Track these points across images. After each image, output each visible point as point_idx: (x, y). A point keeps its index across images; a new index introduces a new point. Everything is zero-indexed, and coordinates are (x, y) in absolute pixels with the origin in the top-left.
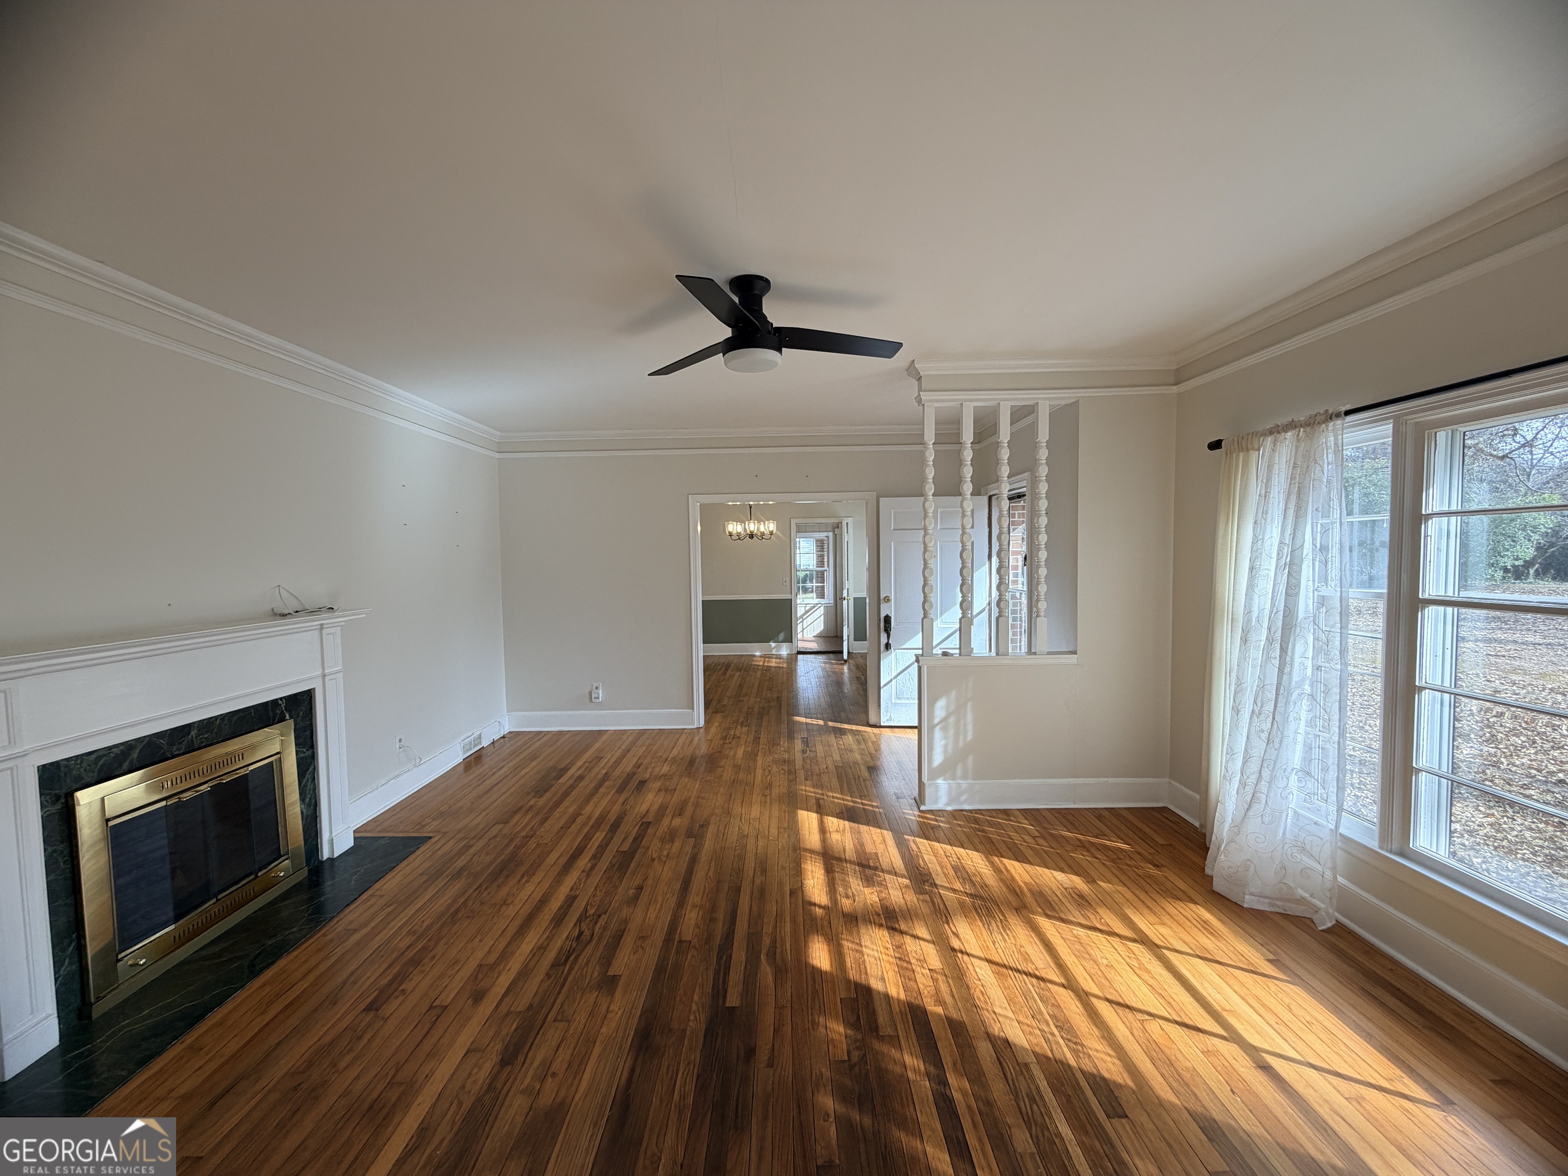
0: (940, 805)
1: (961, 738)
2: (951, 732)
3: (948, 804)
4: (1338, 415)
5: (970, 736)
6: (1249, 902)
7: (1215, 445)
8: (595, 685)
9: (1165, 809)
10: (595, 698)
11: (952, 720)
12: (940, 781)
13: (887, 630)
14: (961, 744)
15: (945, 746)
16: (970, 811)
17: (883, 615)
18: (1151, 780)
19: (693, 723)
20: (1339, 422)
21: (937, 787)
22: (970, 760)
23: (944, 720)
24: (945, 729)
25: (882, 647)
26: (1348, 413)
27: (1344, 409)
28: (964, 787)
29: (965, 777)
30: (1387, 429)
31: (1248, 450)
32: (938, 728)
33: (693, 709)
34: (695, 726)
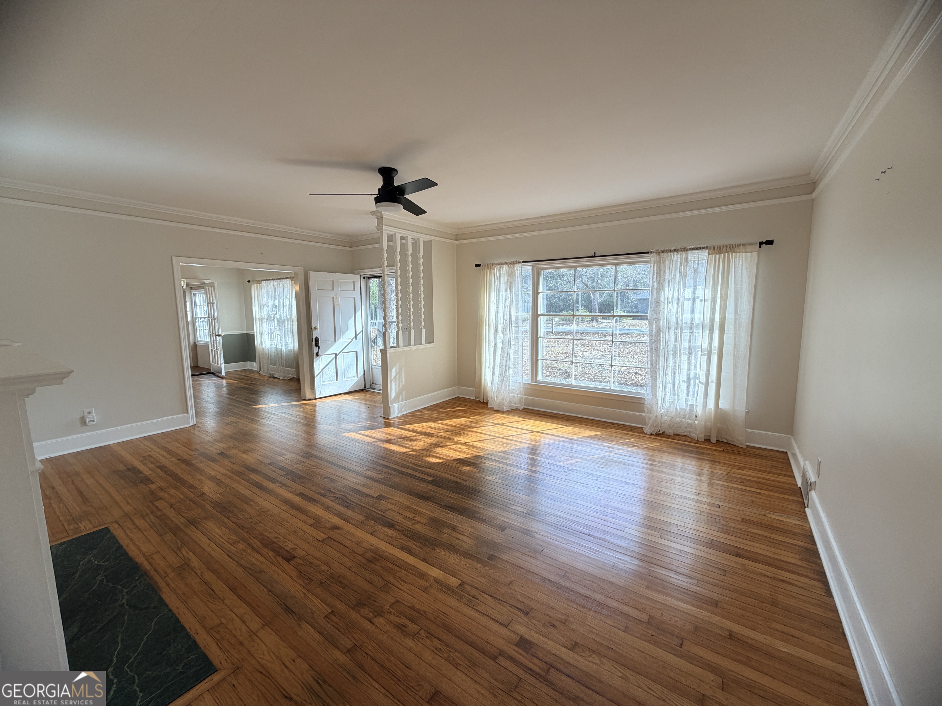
0: (396, 415)
1: (401, 384)
2: (397, 382)
3: (398, 414)
4: (520, 262)
5: (403, 383)
6: (506, 409)
7: (478, 266)
8: (86, 411)
9: (458, 397)
10: (89, 421)
11: (398, 376)
12: (394, 404)
13: (317, 345)
14: (401, 386)
15: (396, 389)
16: (407, 414)
17: (314, 338)
18: (454, 388)
19: (189, 423)
20: (520, 264)
21: (394, 407)
22: (404, 392)
23: (395, 377)
24: (395, 381)
25: (315, 355)
26: (523, 262)
27: (522, 261)
28: (403, 404)
29: (402, 401)
30: (531, 268)
31: (491, 269)
32: (393, 381)
33: (187, 412)
34: (191, 425)
